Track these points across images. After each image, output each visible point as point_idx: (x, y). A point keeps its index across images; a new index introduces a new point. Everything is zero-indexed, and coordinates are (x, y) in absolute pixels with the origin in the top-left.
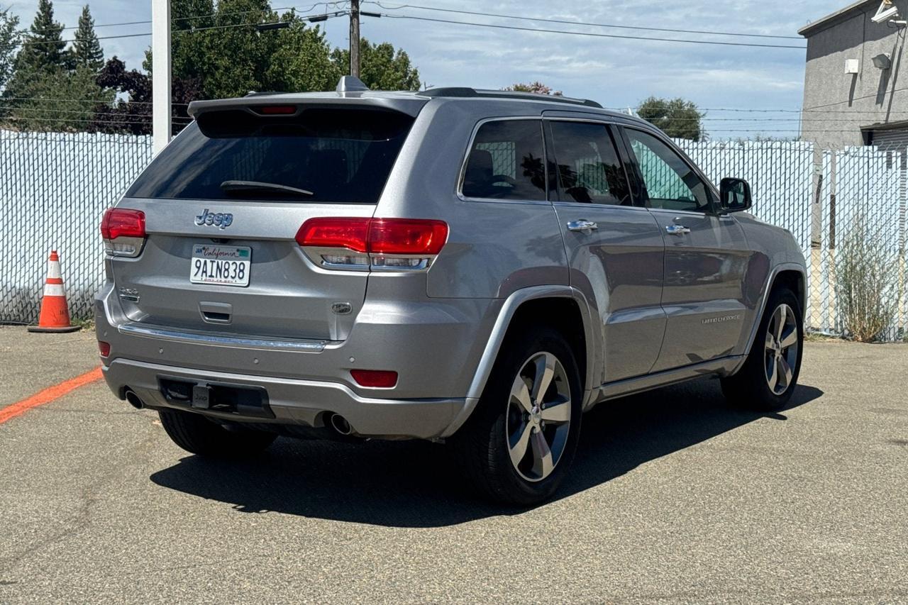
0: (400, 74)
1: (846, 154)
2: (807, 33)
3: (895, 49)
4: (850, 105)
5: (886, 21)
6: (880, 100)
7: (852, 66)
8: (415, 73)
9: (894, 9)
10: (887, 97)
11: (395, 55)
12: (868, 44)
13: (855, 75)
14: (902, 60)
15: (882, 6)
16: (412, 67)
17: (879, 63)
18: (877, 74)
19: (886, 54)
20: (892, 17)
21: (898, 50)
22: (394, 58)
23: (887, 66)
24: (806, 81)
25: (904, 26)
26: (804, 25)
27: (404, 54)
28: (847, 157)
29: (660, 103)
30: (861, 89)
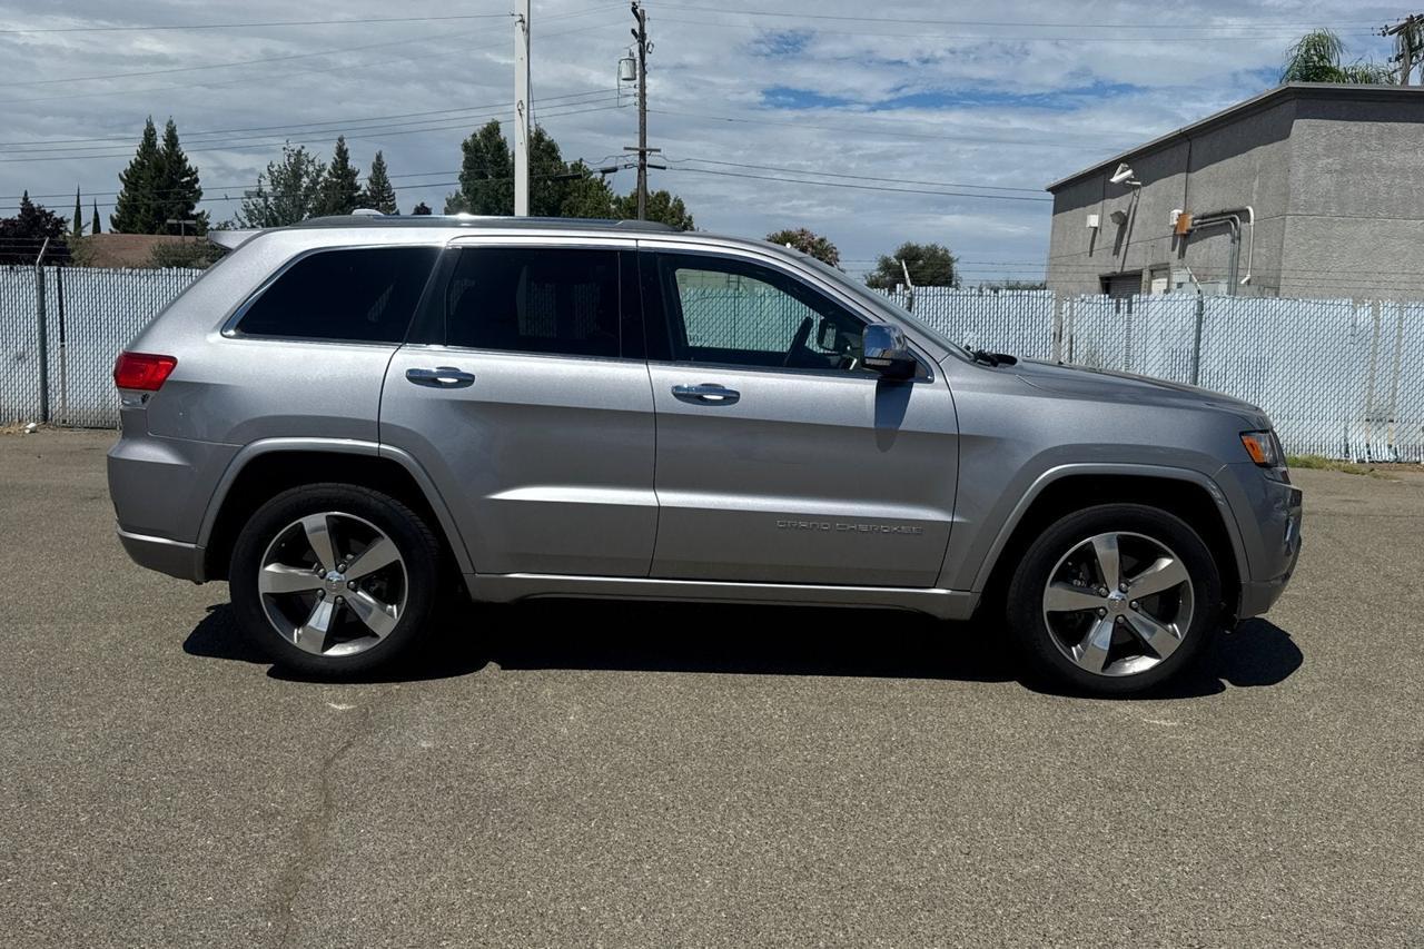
0: (676, 220)
1: (1082, 301)
2: (1053, 190)
3: (1130, 206)
4: (1091, 255)
5: (1123, 182)
6: (1116, 251)
7: (1093, 220)
8: (690, 218)
9: (1129, 172)
10: (1123, 249)
11: (671, 201)
12: (1107, 201)
13: (1096, 228)
14: (1137, 216)
15: (1119, 169)
16: (687, 213)
17: (1116, 218)
18: (1115, 229)
19: (1124, 211)
20: (1128, 179)
21: (1133, 209)
22: (670, 205)
23: (1123, 221)
24: (1053, 232)
25: (1138, 187)
26: (1052, 183)
27: (680, 201)
28: (1083, 304)
29: (916, 248)
30: (1100, 241)
